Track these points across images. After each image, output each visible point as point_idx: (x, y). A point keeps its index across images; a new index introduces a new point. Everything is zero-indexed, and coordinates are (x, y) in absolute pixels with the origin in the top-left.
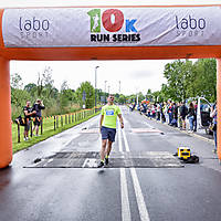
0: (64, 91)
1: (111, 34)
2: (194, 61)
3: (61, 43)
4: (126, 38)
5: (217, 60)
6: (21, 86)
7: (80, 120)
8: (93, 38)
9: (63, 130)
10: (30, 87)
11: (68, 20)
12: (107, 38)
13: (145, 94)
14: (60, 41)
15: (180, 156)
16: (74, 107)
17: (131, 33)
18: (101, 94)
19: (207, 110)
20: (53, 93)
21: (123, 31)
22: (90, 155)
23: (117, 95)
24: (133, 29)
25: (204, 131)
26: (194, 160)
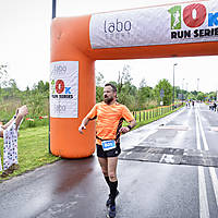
1: (192, 30)
4: (208, 33)
8: (174, 35)
9: (141, 126)
11: (149, 20)
12: (188, 34)
14: (141, 40)
16: (152, 103)
17: (214, 27)
20: (131, 90)
21: (205, 26)
22: (167, 151)
23: (195, 93)
24: (217, 23)
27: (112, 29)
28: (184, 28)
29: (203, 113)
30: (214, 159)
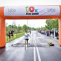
0: (19, 27)
1: (31, 13)
3: (18, 15)
4: (35, 14)
5: (59, 19)
8: (27, 14)
9: (19, 37)
10: (10, 26)
13: (41, 28)
15: (49, 44)
16: (22, 31)
17: (36, 13)
18: (29, 28)
19: (57, 32)
20: (16, 27)
21: (34, 12)
23: (33, 28)
25: (56, 38)
26: (53, 45)
27: (10, 11)
29: (35, 34)
30: (37, 45)
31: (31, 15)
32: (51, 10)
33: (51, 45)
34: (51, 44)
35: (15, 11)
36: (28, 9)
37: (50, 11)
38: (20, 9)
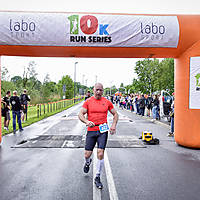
1: (87, 36)
2: (161, 60)
3: (45, 42)
4: (99, 40)
5: (175, 60)
6: (8, 78)
7: (60, 109)
8: (72, 39)
9: (45, 117)
10: (16, 79)
11: (51, 23)
12: (84, 39)
13: (118, 87)
15: (144, 139)
17: (104, 36)
18: (79, 87)
19: (168, 101)
21: (97, 34)
22: (68, 138)
24: (106, 33)
26: (155, 142)
28: (81, 34)
31: (87, 44)
32: (150, 28)
33: (149, 143)
34: (148, 140)
35: (32, 27)
36: (75, 23)
37: (148, 31)
38: (51, 21)
